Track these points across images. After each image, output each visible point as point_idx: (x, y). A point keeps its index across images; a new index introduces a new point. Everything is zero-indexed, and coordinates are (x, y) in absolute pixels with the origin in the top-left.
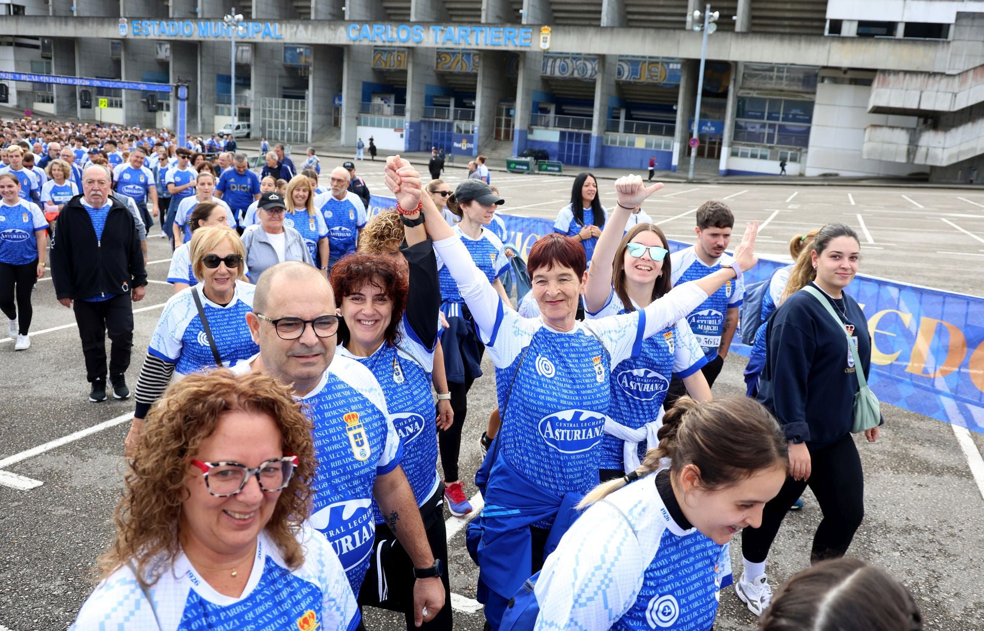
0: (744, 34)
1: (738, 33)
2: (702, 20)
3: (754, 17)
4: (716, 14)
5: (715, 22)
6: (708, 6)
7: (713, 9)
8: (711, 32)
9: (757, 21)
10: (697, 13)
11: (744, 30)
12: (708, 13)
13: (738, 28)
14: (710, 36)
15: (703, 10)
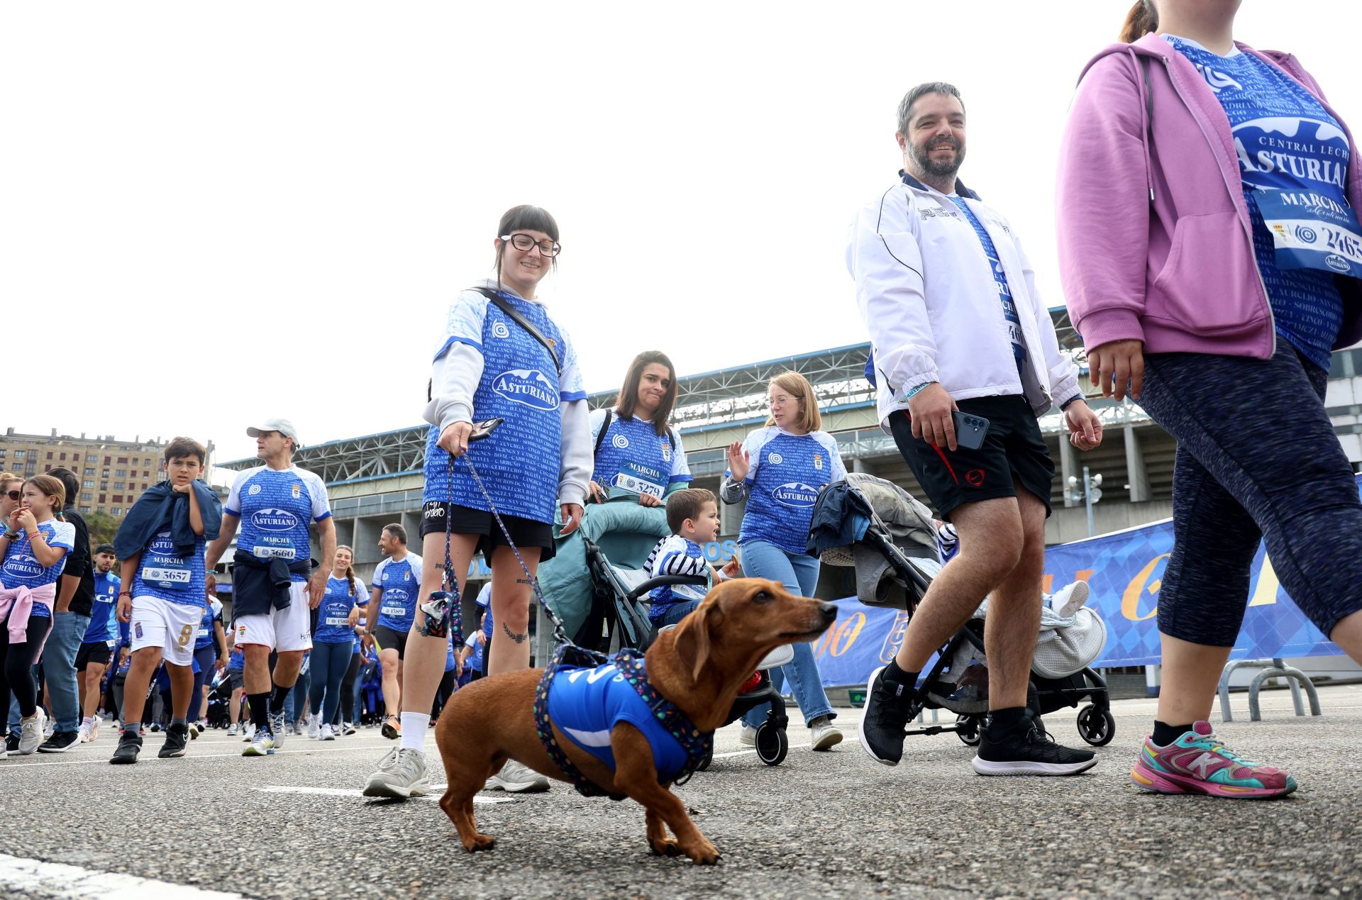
0: (1143, 504)
1: (1135, 503)
2: (1081, 487)
3: (1153, 485)
4: (1098, 477)
5: (1098, 487)
6: (1086, 469)
7: (1093, 472)
8: (1097, 500)
9: (1159, 490)
10: (1073, 480)
11: (1142, 499)
12: (1086, 477)
13: (1134, 497)
14: (1094, 505)
15: (1080, 475)
